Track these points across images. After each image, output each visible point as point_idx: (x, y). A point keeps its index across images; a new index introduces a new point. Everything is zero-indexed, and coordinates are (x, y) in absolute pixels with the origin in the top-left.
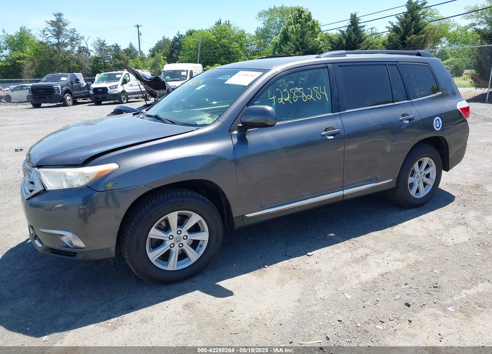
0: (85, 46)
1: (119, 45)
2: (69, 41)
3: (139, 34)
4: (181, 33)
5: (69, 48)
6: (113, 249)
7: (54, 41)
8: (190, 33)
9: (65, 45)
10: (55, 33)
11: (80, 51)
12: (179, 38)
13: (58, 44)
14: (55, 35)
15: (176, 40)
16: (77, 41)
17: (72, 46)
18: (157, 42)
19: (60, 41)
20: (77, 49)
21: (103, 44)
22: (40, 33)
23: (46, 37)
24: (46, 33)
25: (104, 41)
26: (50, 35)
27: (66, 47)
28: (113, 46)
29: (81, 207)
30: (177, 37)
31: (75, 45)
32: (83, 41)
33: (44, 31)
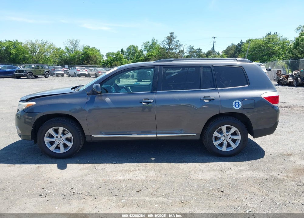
0: (182, 49)
1: (201, 49)
2: (175, 47)
3: (214, 42)
4: (242, 41)
5: (174, 51)
6: (30, 137)
7: (168, 47)
8: (249, 41)
9: (173, 49)
10: (168, 43)
11: (179, 53)
12: (241, 44)
13: (169, 49)
14: (168, 44)
15: (239, 45)
16: (179, 47)
17: (176, 50)
18: (227, 47)
19: (170, 47)
20: (178, 51)
21: (192, 48)
22: (161, 43)
23: (164, 45)
24: (164, 43)
25: (193, 46)
26: (166, 44)
27: (173, 50)
28: (197, 49)
29: (26, 117)
30: (240, 43)
31: (178, 49)
32: (182, 47)
33: (163, 42)
